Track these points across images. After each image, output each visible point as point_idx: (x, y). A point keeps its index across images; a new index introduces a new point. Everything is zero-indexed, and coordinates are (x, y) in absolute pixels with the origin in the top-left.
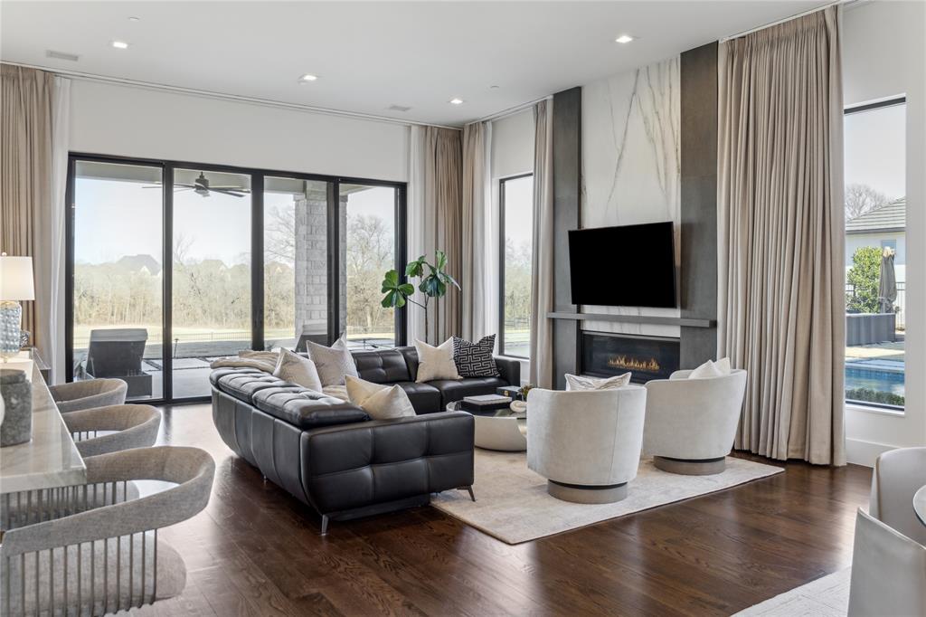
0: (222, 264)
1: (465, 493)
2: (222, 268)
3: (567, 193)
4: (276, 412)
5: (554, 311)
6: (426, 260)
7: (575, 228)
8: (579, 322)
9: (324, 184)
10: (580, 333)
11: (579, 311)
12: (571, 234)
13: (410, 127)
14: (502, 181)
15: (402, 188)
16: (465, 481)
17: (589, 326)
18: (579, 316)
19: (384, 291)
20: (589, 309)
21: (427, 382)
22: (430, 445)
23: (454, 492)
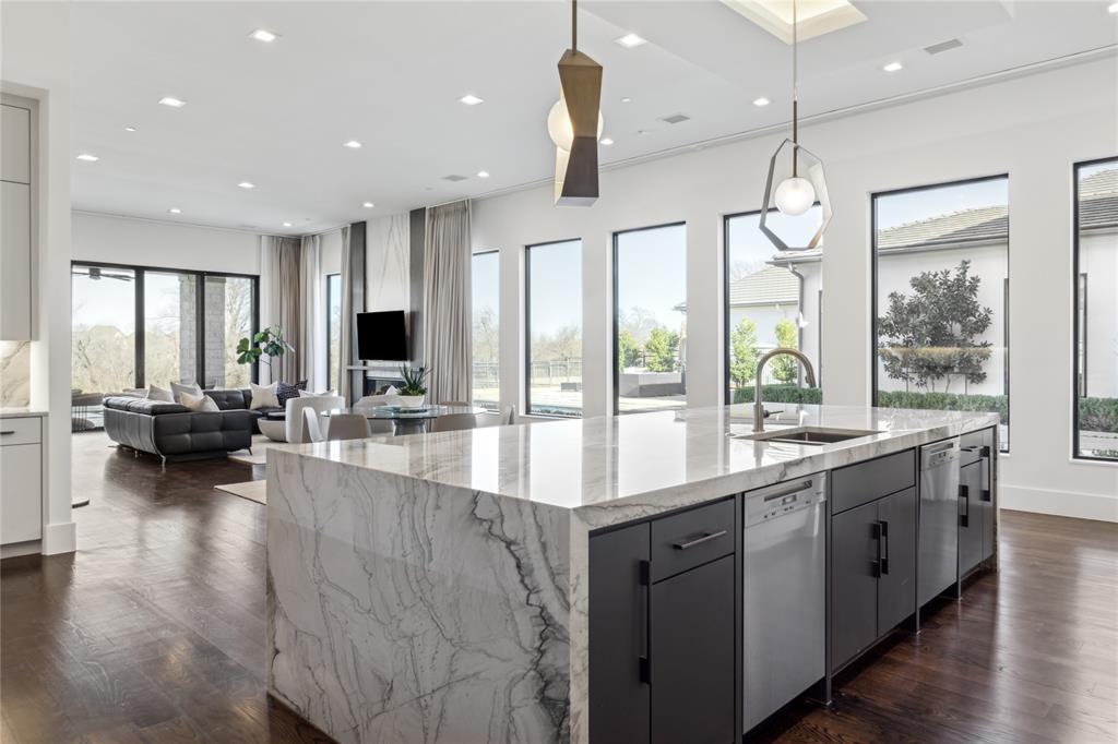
0: (118, 330)
1: (246, 451)
2: (117, 334)
3: (358, 290)
4: (140, 410)
5: (351, 364)
6: (271, 330)
7: (362, 312)
8: (365, 372)
9: (194, 277)
10: (365, 378)
11: (365, 364)
12: (359, 315)
13: (261, 237)
14: (329, 277)
15: (256, 279)
16: (247, 445)
17: (371, 374)
18: (365, 368)
19: (238, 352)
20: (371, 363)
21: (257, 409)
22: (225, 425)
23: (242, 451)
